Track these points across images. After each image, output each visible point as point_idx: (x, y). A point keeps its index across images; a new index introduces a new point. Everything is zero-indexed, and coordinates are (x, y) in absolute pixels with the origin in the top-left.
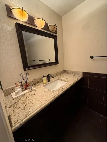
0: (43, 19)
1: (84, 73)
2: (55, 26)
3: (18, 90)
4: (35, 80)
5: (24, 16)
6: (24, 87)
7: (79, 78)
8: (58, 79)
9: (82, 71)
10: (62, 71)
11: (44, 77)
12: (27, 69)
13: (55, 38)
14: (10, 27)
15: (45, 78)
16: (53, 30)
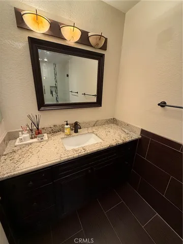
0: (74, 27)
1: (143, 131)
2: (101, 36)
3: (24, 136)
4: (54, 126)
5: (40, 25)
6: (34, 133)
7: (128, 139)
8: (93, 132)
9: (141, 128)
10: (109, 120)
11: (67, 124)
12: (42, 108)
13: (100, 58)
14: (20, 44)
15: (69, 126)
16: (97, 44)
